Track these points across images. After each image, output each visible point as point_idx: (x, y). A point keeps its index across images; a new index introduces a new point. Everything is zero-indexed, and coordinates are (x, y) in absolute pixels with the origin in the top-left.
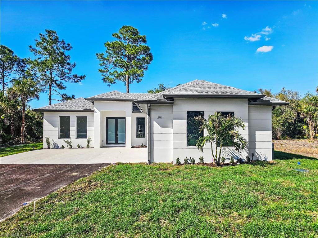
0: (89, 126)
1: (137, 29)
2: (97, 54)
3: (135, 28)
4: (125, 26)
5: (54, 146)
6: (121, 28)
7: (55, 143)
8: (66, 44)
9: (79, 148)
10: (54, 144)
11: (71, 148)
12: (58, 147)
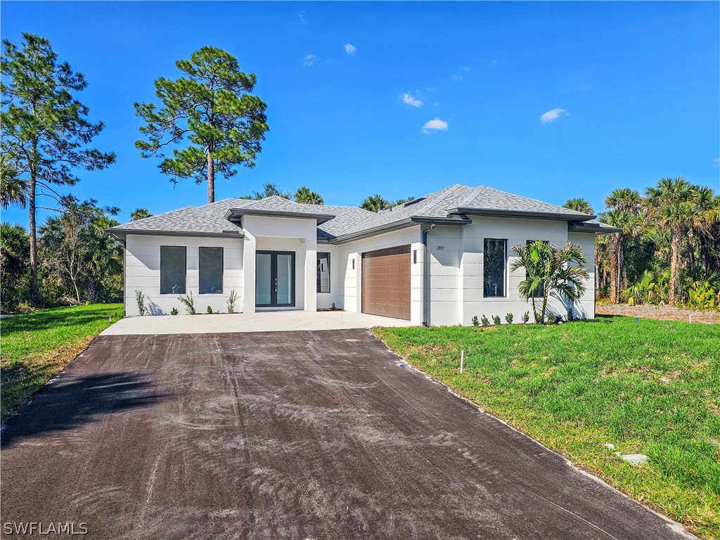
0: (228, 268)
1: (237, 58)
2: (137, 105)
3: (232, 56)
4: (209, 47)
5: (151, 310)
6: (199, 50)
7: (153, 303)
8: (74, 75)
9: (210, 312)
10: (151, 307)
11: (193, 313)
12: (160, 313)
